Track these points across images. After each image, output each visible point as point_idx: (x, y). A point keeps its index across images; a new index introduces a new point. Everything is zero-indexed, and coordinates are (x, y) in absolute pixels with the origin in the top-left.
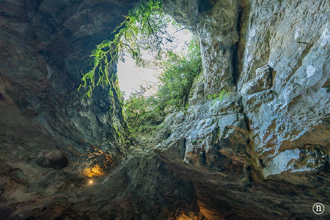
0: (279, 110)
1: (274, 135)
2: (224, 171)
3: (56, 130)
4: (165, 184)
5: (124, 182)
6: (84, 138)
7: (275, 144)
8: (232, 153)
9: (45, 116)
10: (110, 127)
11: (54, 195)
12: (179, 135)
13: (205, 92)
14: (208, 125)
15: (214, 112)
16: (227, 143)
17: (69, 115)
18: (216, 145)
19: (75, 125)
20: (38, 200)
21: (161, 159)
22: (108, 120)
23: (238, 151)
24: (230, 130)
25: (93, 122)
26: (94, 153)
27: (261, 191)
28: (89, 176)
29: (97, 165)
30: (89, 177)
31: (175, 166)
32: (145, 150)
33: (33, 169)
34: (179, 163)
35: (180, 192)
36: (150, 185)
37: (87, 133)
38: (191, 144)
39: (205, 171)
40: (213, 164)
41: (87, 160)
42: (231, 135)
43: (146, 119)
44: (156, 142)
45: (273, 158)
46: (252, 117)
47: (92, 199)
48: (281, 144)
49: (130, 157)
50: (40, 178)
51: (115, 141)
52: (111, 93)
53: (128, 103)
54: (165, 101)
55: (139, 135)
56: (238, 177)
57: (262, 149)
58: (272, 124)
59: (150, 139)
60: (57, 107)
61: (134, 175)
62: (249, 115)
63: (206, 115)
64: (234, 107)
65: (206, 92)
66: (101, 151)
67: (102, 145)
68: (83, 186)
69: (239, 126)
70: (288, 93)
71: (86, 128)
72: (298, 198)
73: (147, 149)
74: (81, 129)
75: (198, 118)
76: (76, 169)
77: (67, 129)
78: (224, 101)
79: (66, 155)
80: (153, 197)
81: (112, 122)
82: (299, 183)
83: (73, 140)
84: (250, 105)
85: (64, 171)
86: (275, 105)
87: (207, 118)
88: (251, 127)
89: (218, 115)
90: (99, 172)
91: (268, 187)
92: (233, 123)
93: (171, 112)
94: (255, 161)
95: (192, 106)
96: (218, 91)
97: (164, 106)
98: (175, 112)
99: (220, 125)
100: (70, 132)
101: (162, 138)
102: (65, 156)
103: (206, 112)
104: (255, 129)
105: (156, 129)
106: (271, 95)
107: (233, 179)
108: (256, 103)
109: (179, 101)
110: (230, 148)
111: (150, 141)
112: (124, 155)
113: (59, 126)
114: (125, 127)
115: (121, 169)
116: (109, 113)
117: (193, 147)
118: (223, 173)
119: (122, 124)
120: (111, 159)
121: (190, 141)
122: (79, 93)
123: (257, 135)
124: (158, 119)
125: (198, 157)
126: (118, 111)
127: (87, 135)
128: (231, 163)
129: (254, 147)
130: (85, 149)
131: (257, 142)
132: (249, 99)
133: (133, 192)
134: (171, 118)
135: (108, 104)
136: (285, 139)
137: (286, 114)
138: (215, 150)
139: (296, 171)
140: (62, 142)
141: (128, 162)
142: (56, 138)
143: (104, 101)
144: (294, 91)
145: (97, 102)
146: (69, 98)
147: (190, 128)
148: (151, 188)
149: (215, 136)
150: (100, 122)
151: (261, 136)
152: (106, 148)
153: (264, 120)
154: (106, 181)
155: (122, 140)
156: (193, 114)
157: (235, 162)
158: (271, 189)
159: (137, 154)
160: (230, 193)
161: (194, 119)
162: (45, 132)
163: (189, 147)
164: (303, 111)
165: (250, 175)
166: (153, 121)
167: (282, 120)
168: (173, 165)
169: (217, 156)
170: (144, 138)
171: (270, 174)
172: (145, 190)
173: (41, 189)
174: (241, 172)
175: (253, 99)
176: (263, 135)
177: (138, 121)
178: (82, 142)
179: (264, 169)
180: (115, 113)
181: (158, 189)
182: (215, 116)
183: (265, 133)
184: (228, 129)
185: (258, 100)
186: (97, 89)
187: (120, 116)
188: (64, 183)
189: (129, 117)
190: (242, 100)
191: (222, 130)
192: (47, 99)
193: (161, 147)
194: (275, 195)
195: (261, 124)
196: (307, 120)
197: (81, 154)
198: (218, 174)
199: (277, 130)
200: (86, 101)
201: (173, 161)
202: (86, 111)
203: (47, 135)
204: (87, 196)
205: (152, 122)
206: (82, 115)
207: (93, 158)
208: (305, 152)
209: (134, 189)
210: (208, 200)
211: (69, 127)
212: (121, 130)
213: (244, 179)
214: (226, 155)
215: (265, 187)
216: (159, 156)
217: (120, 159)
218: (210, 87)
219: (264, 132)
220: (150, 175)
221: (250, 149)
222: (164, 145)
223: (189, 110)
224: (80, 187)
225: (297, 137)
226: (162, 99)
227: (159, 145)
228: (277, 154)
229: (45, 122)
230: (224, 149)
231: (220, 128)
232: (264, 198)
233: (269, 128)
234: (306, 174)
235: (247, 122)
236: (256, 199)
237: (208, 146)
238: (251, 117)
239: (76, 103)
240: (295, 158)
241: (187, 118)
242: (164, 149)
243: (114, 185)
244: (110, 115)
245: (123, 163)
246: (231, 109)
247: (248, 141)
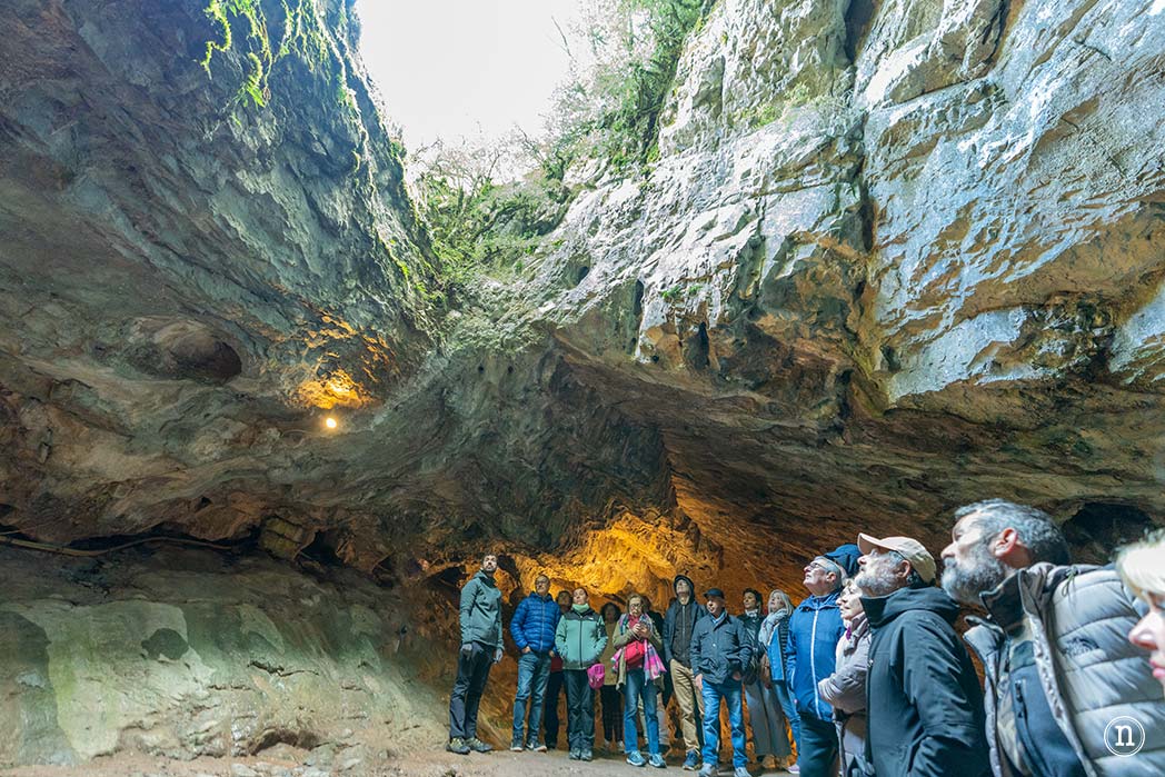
0: (995, 166)
1: (952, 264)
2: (763, 389)
3: (165, 245)
4: (571, 430)
5: (440, 426)
6: (278, 276)
7: (949, 295)
8: (797, 329)
9: (103, 187)
10: (367, 239)
11: (220, 461)
12: (620, 270)
13: (724, 99)
14: (725, 232)
15: (751, 182)
16: (784, 293)
17: (197, 185)
18: (745, 303)
19: (232, 224)
20: (173, 475)
21: (558, 353)
22: (355, 209)
23: (820, 323)
24: (801, 248)
25: (299, 216)
26: (322, 332)
27: (869, 442)
28: (321, 406)
29: (340, 372)
30: (324, 409)
31: (603, 375)
32: (500, 324)
33: (126, 382)
34: (619, 366)
35: (619, 452)
36: (525, 433)
37: (284, 259)
38: (661, 300)
39: (702, 388)
40: (730, 365)
41: (304, 353)
42: (803, 269)
43: (499, 214)
44: (539, 298)
45: (930, 342)
46: (891, 197)
47: (343, 475)
48: (968, 294)
49: (451, 347)
50: (161, 411)
51: (393, 291)
52: (349, 95)
53: (424, 149)
54: (568, 140)
55: (477, 274)
56: (806, 405)
57: (902, 313)
58: (958, 220)
59: (518, 285)
60: (140, 148)
61: (470, 404)
62: (881, 191)
63: (720, 193)
64: (831, 159)
65: (731, 99)
66: (345, 325)
67: (345, 304)
68: (309, 435)
69: (837, 231)
70: (1050, 92)
71: (277, 238)
72: (977, 460)
73: (509, 319)
74: (258, 243)
75: (689, 205)
76: (271, 382)
77: (204, 239)
78: (796, 136)
79: (228, 336)
80: (534, 468)
81: (372, 220)
82: (992, 416)
83: (237, 282)
84: (892, 149)
85: (233, 390)
86: (985, 147)
87: (723, 205)
88: (880, 234)
89: (766, 194)
90: (353, 395)
91: (895, 431)
92: (817, 223)
93: (592, 187)
94: (869, 354)
95: (672, 157)
96: (777, 91)
97: (564, 162)
98: (605, 184)
99: (767, 231)
100: (219, 253)
101: (559, 283)
102: (226, 341)
103: (720, 181)
104: (892, 242)
105: (537, 251)
106: (980, 104)
107: (788, 409)
108: (914, 140)
109: (621, 139)
110: (793, 310)
111: (517, 295)
112: (430, 341)
113: (172, 226)
114: (423, 242)
115: (425, 384)
116: (354, 184)
117: (666, 311)
118: (760, 393)
119: (409, 231)
120: (387, 352)
121: (659, 289)
122: (215, 85)
123: (895, 265)
124: (541, 214)
125: (680, 344)
126: (386, 177)
127: (286, 264)
128: (789, 361)
129: (874, 309)
130: (289, 317)
131: (888, 288)
132: (891, 125)
133: (472, 455)
134: (590, 210)
135: (344, 143)
136: (987, 276)
137: (1019, 181)
138: (742, 321)
139: (994, 379)
140: (200, 290)
141: (447, 362)
142: (174, 274)
143: (325, 131)
144: (1075, 84)
145: (296, 136)
146: (178, 105)
147: (660, 243)
148: (527, 444)
149: (747, 270)
150: (327, 219)
151: (908, 271)
152: (362, 315)
153: (932, 208)
154: (379, 420)
155: (416, 290)
156: (673, 190)
157: (801, 360)
158: (899, 436)
159: (475, 338)
160: (774, 452)
161: (674, 209)
162: (124, 252)
163: (653, 311)
164: (1085, 166)
165: (845, 400)
166: (525, 220)
167: (996, 204)
168: (598, 370)
169: (745, 341)
170: (493, 284)
171: (909, 390)
172: (510, 449)
173: (174, 445)
174: (817, 390)
175: (907, 123)
176: (916, 265)
177: (469, 223)
178: (272, 290)
179: (894, 378)
180: (378, 185)
181: (551, 444)
182: (753, 196)
183: (924, 255)
184: (796, 244)
185: (926, 126)
186: (285, 71)
187: (399, 200)
188: (244, 426)
189: (432, 207)
190: (866, 127)
191: (773, 247)
192: (88, 109)
193: (555, 313)
194: (910, 453)
195: (917, 226)
196: (1088, 202)
197: (278, 332)
198: (744, 397)
199: (968, 242)
200: (250, 124)
201: (599, 360)
202: (263, 172)
203: (137, 261)
204: (327, 466)
205: (521, 225)
206: (249, 185)
207: (322, 349)
208: (1041, 320)
209: (474, 447)
210: (706, 473)
211: (211, 234)
212: (409, 253)
213: (824, 410)
214: (775, 336)
215: (885, 430)
216: (551, 343)
217: (417, 352)
218: (746, 73)
219: (920, 254)
220: (523, 402)
221: (862, 314)
222: (568, 307)
223: (659, 176)
224: (300, 438)
225: (1032, 268)
226: (557, 133)
227: (550, 305)
228: (947, 327)
229: (110, 209)
230: (770, 316)
231: (768, 241)
232: (873, 463)
233: (941, 241)
234: (1023, 389)
235: (869, 217)
236: (849, 468)
237: (720, 307)
238: (885, 200)
239: (211, 130)
240: (1002, 340)
241: (649, 205)
242: (567, 320)
243: (409, 435)
244: (361, 191)
245: (429, 366)
246: (815, 166)
247: (860, 288)
